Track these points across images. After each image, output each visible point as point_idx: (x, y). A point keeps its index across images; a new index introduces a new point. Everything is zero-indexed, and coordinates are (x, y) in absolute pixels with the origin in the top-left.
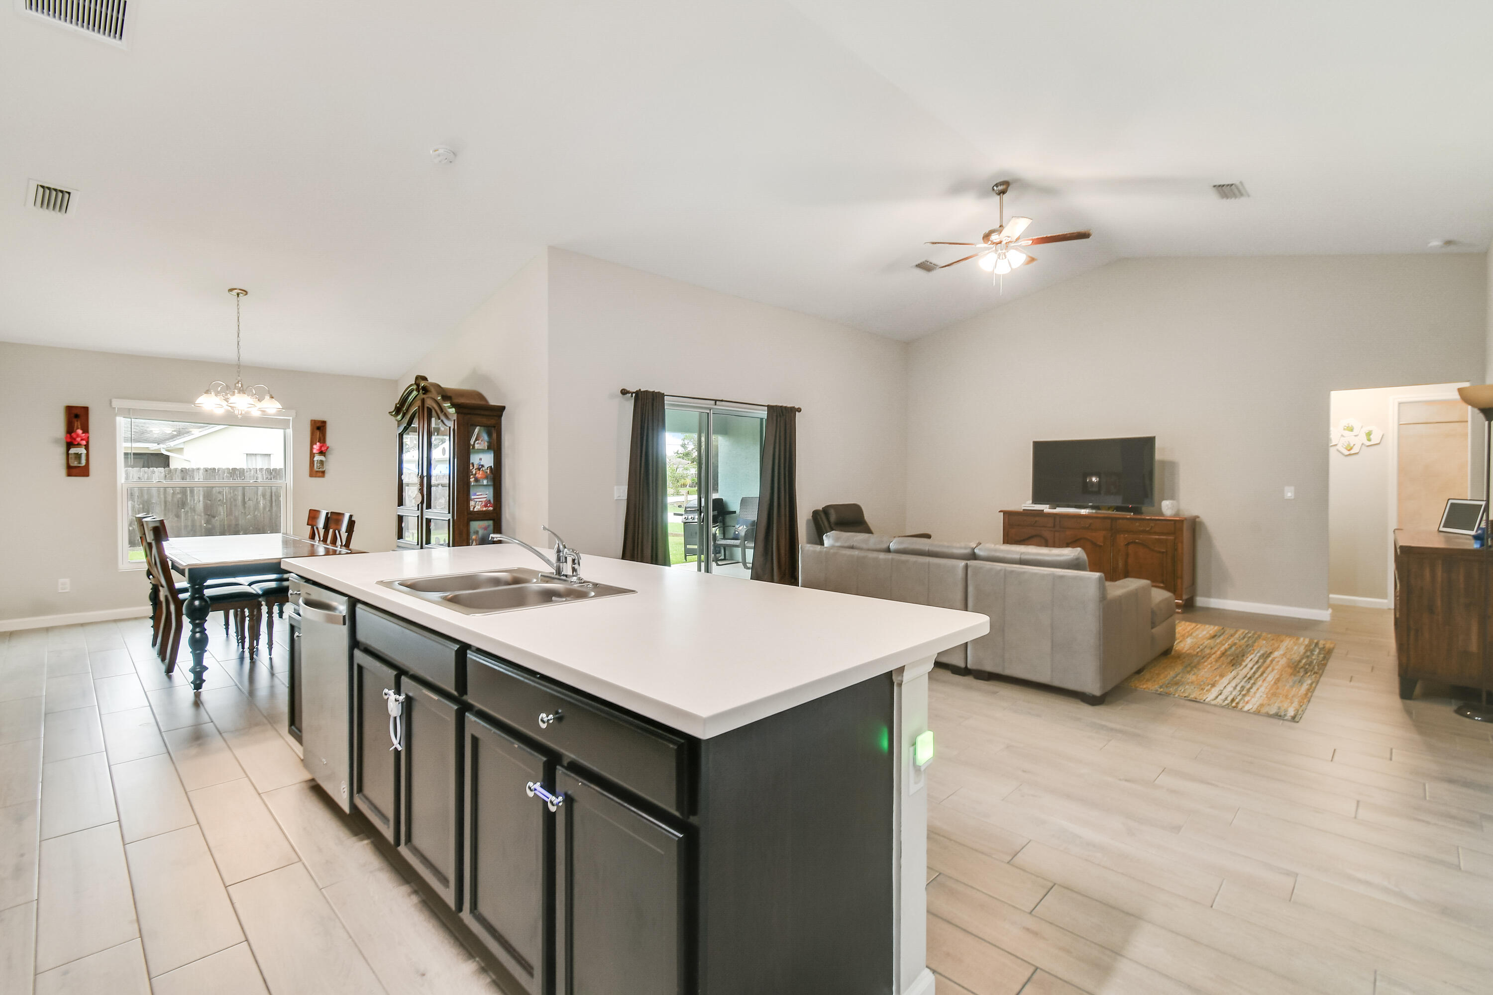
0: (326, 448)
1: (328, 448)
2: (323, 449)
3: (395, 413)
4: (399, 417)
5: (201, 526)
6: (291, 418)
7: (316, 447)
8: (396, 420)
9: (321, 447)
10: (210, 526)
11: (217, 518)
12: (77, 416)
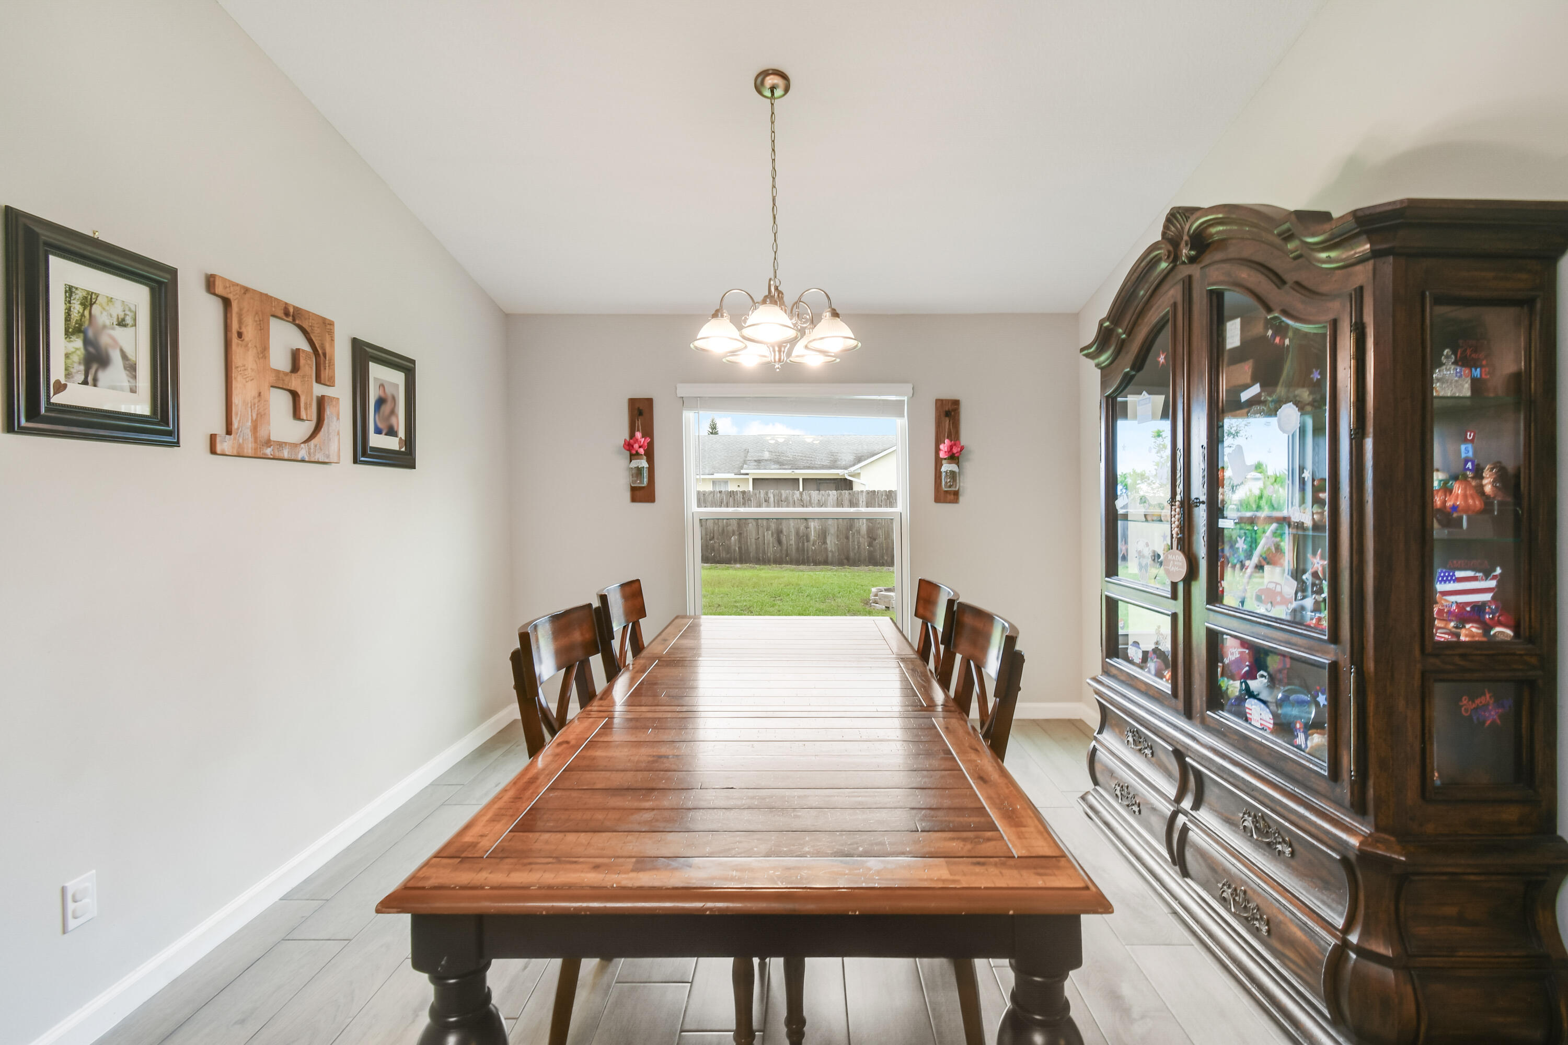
0: (959, 449)
1: (962, 448)
2: (955, 450)
3: (1097, 348)
4: (1104, 358)
5: (865, 549)
6: (906, 398)
7: (944, 447)
8: (1097, 365)
9: (951, 447)
10: (872, 549)
11: (877, 541)
12: (640, 413)
